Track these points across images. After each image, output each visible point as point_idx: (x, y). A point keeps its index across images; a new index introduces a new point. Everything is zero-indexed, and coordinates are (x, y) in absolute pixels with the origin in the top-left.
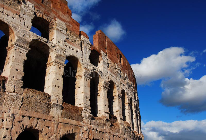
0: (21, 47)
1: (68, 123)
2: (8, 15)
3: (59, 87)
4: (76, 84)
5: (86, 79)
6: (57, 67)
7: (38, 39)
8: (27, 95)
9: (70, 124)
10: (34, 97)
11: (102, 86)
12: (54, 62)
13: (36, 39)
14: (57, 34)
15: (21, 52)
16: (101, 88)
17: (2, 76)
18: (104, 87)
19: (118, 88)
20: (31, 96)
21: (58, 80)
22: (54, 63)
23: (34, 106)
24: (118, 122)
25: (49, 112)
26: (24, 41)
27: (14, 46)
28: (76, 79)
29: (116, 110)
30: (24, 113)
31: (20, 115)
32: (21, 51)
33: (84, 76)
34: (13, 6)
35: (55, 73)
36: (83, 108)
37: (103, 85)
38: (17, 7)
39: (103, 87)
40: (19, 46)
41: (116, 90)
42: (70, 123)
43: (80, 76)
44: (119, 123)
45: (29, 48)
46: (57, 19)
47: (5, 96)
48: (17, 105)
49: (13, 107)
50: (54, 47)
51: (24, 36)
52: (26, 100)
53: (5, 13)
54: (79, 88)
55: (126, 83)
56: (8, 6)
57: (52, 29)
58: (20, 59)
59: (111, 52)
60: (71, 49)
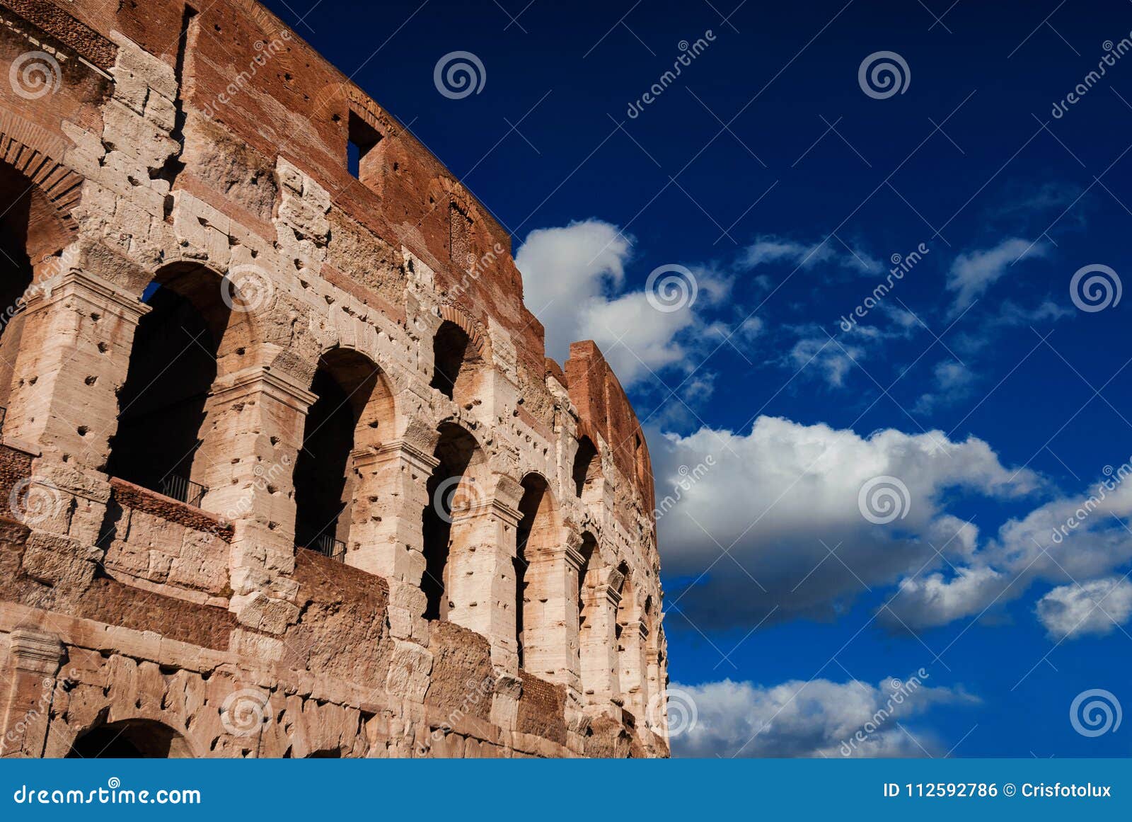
0: (416, 457)
1: (533, 754)
2: (378, 330)
3: (507, 608)
4: (528, 583)
5: (570, 566)
6: (499, 524)
7: (452, 418)
8: (443, 647)
9: (539, 756)
10: (459, 655)
11: (600, 590)
12: (494, 506)
13: (449, 419)
14: (496, 386)
15: (414, 477)
16: (598, 595)
17: (347, 567)
18: (608, 592)
19: (639, 588)
20: (451, 650)
21: (503, 576)
22: (491, 510)
23: (457, 688)
24: (638, 737)
25: (488, 711)
26: (425, 431)
27: (399, 453)
28: (528, 563)
29: (631, 687)
30: (436, 716)
31: (425, 724)
32: (416, 472)
33: (564, 555)
34: (388, 291)
35: (496, 552)
36: (569, 691)
37: (606, 586)
38: (399, 294)
39: (605, 594)
40: (412, 454)
41: (631, 600)
42: (539, 752)
43: (548, 553)
44: (644, 743)
45: (434, 456)
46: (491, 321)
47: (393, 657)
48: (419, 688)
49: (410, 695)
50: (489, 443)
51: (421, 410)
52: (439, 666)
53: (372, 323)
54: (544, 601)
55: (652, 563)
56: (375, 289)
57: (475, 363)
58: (414, 504)
59: (618, 432)
60: (531, 444)
